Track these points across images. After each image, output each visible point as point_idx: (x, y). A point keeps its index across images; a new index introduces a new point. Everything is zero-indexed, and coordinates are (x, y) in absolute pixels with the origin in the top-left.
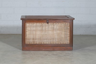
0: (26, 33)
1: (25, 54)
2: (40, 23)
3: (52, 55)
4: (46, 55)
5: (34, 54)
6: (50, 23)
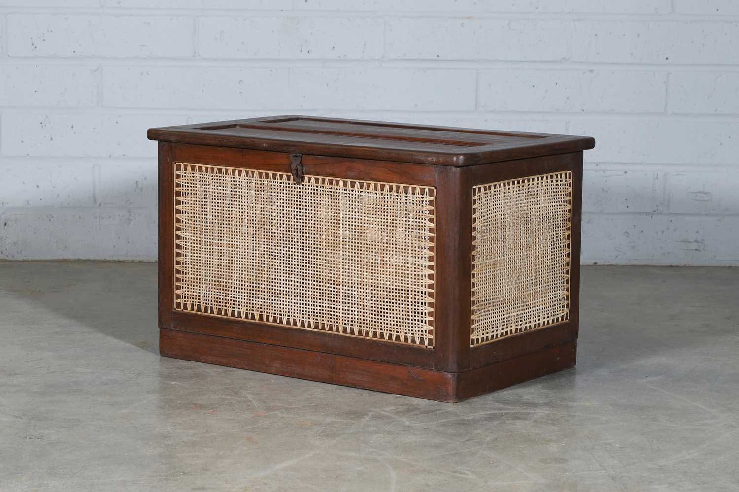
0: (179, 237)
1: (201, 407)
2: (256, 172)
3: (397, 413)
4: (357, 415)
5: (269, 409)
6: (313, 178)
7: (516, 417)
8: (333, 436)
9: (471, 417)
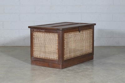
7: (86, 71)
8: (56, 74)
9: (79, 71)
